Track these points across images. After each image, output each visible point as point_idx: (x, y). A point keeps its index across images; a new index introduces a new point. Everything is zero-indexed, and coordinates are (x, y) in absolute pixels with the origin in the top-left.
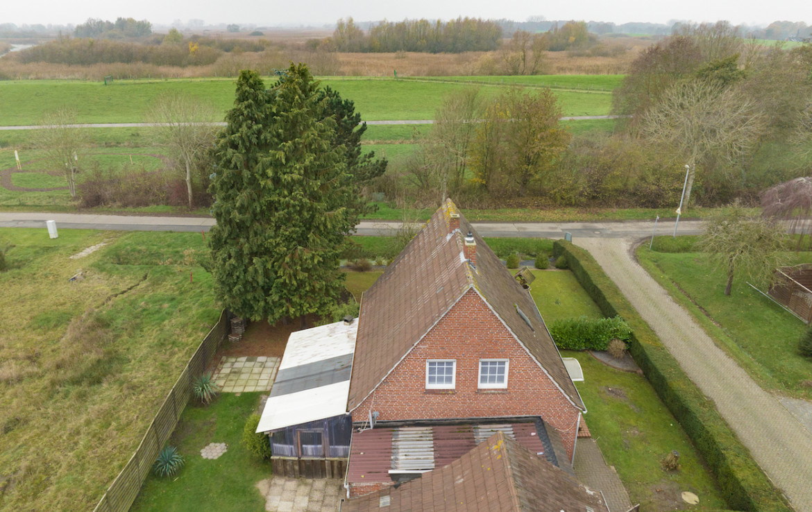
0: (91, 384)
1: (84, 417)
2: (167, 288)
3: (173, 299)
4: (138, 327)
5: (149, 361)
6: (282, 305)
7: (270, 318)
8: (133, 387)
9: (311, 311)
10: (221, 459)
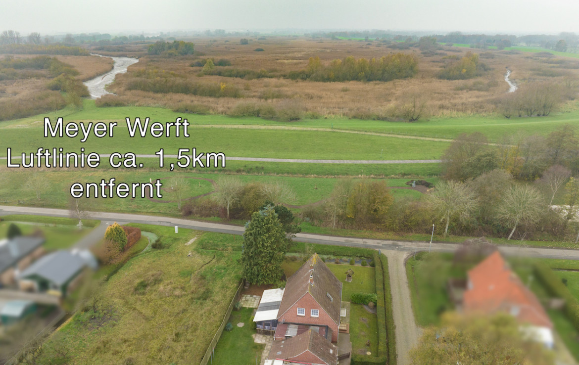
0: (203, 300)
1: (203, 311)
2: (222, 263)
3: (225, 268)
4: (214, 279)
5: (220, 294)
6: (262, 281)
7: (258, 285)
8: (216, 302)
9: (271, 283)
10: (242, 327)
